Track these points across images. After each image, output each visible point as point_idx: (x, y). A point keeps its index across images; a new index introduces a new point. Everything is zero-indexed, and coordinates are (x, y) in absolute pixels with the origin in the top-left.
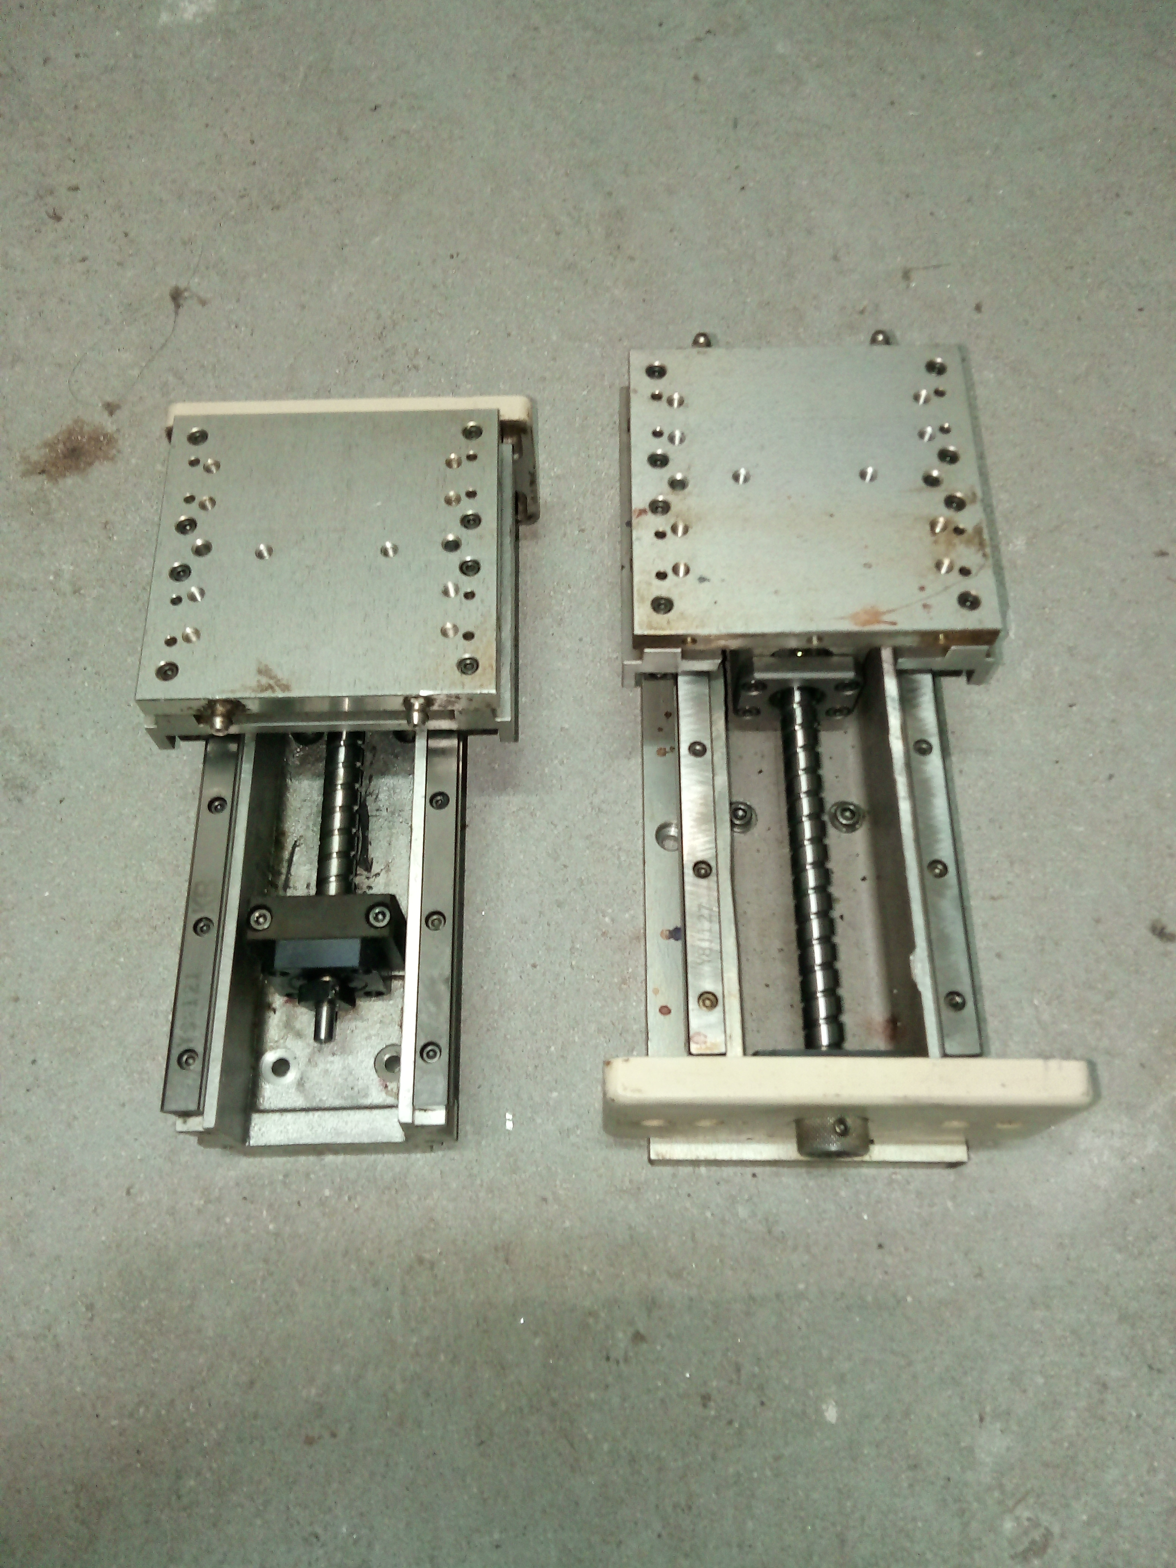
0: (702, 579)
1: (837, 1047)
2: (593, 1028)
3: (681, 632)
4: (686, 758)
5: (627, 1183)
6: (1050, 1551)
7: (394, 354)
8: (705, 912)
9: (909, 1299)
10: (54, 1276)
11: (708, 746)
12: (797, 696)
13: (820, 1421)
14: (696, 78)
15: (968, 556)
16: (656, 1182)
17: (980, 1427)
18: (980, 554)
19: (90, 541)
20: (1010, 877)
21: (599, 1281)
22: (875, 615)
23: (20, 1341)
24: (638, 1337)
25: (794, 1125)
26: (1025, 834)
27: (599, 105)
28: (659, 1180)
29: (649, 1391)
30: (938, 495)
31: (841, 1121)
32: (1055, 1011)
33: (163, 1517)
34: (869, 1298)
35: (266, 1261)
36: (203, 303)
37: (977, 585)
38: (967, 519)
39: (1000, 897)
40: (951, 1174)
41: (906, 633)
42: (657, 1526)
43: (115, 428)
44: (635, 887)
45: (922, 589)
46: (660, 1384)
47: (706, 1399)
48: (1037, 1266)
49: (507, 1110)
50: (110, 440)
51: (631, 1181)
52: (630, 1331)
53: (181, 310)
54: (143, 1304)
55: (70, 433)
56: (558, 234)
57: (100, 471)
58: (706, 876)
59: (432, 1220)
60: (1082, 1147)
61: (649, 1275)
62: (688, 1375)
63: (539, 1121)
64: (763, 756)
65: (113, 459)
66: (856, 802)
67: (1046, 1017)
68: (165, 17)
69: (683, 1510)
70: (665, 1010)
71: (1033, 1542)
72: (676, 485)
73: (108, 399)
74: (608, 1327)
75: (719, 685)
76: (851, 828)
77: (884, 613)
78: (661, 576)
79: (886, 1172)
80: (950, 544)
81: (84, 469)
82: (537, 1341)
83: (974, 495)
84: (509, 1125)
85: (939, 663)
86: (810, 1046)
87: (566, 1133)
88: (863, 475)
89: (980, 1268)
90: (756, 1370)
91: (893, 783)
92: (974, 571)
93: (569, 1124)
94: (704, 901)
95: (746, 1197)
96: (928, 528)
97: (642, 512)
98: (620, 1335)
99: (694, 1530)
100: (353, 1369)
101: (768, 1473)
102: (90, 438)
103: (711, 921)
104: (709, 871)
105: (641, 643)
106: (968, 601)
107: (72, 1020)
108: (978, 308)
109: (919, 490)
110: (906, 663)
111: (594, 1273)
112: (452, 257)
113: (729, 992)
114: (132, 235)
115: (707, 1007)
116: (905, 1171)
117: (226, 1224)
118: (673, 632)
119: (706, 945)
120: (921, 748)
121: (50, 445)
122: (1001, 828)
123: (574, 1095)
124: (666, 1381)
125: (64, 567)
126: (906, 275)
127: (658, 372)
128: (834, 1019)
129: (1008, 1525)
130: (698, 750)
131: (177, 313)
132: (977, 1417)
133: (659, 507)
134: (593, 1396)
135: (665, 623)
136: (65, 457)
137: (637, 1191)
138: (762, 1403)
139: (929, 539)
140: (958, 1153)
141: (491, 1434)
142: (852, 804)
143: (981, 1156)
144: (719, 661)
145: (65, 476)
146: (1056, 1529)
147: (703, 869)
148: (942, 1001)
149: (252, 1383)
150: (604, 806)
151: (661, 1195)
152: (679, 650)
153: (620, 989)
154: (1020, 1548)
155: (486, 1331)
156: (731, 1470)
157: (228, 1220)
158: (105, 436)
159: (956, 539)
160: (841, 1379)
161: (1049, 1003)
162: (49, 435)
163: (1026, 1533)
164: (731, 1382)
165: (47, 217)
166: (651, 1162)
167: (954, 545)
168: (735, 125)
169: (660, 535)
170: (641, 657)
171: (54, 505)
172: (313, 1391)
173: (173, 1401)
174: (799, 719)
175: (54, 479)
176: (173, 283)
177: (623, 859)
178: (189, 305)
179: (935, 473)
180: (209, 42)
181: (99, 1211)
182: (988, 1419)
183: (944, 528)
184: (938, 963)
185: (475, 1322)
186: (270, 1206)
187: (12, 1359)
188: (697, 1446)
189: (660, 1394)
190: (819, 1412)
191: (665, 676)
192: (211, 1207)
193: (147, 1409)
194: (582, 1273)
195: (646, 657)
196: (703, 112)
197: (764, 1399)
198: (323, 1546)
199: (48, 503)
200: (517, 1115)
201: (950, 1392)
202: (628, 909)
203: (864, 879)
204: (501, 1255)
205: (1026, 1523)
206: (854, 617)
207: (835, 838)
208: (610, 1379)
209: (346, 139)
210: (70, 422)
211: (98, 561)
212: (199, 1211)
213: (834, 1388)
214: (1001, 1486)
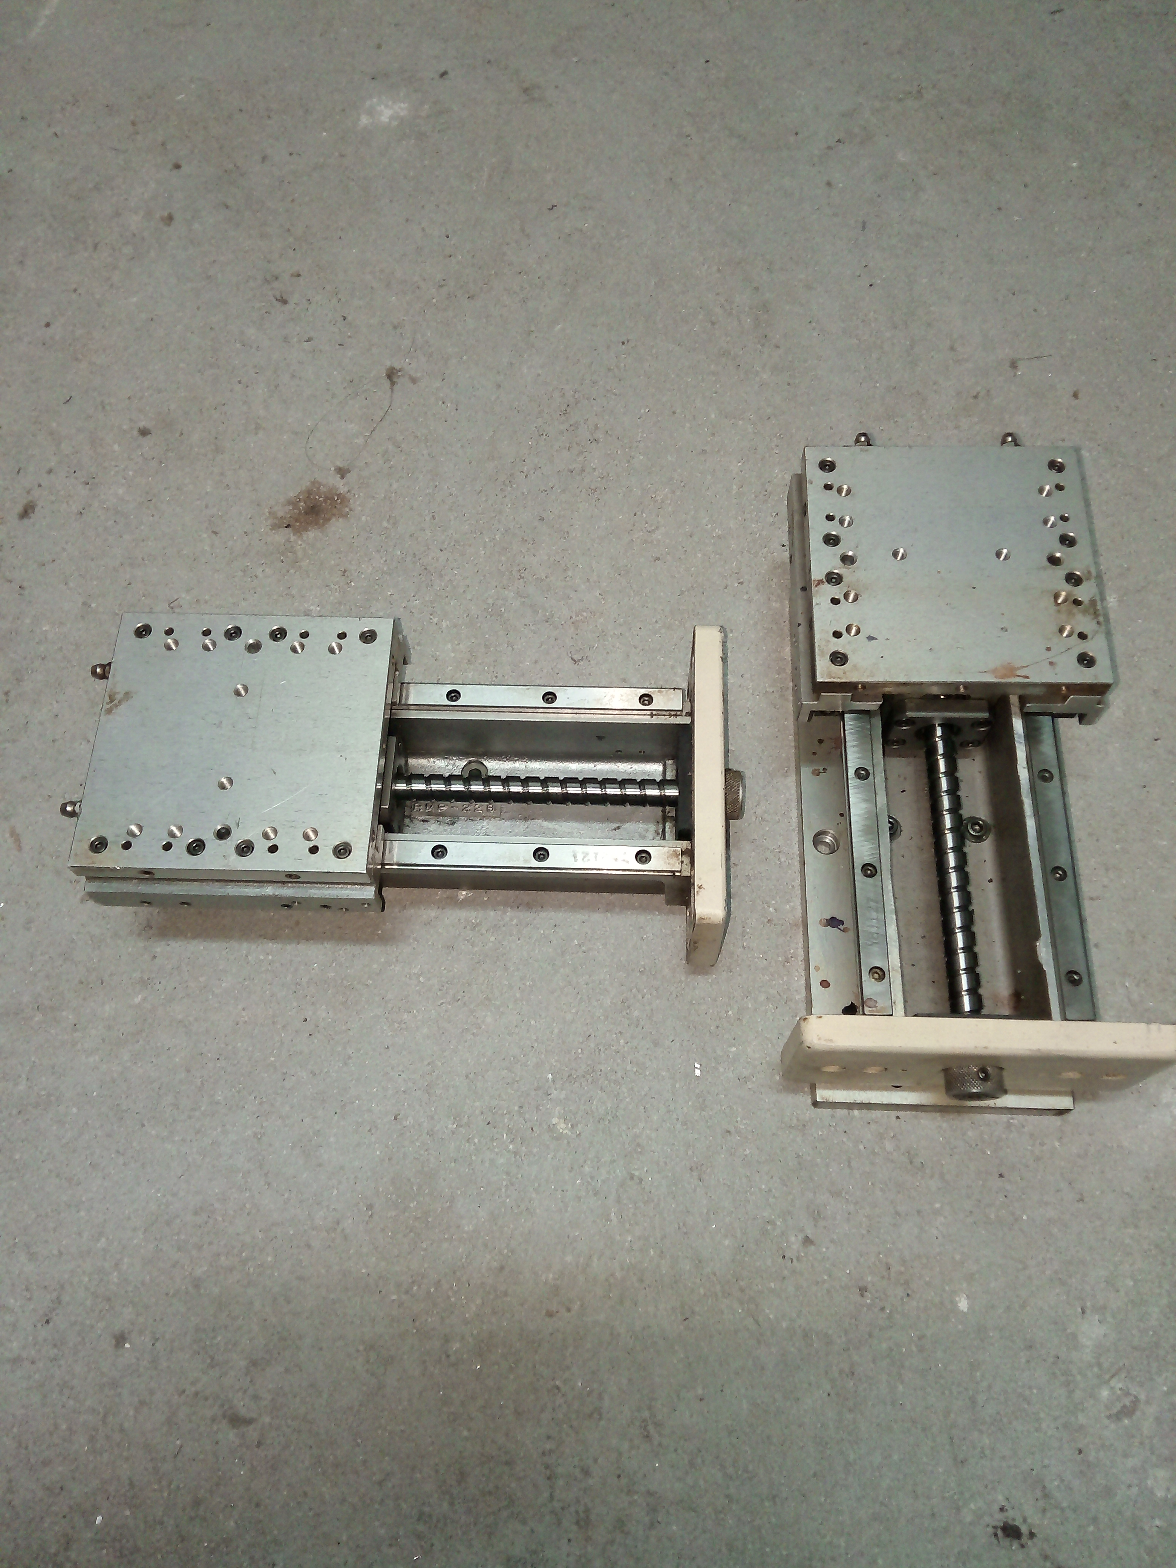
0: (870, 638)
1: (977, 1011)
2: (762, 998)
3: (854, 679)
4: (853, 782)
5: (795, 1121)
6: (1138, 1413)
7: (577, 428)
8: (872, 904)
9: (1025, 1217)
10: (340, 1182)
11: (871, 771)
12: (939, 732)
13: (955, 1309)
14: (829, 184)
15: (1085, 623)
16: (818, 1120)
17: (1083, 1318)
18: (1095, 622)
19: (332, 586)
20: (1106, 881)
21: (774, 1197)
22: (1011, 670)
23: (314, 1232)
24: (807, 1241)
25: (942, 1075)
26: (1118, 846)
27: (745, 208)
28: (820, 1119)
29: (817, 1283)
30: (1060, 573)
31: (983, 1070)
32: (1143, 992)
34: (993, 1216)
35: (508, 1174)
36: (414, 381)
37: (1091, 648)
38: (1083, 593)
39: (1098, 898)
40: (1057, 1120)
41: (1035, 685)
42: (828, 1387)
43: (346, 489)
44: (793, 884)
45: (1048, 649)
46: (826, 1277)
47: (863, 1290)
48: (1127, 1194)
49: (696, 1061)
50: (343, 499)
51: (798, 1120)
52: (801, 1237)
53: (396, 387)
54: (412, 1205)
55: (309, 492)
56: (713, 323)
57: (337, 526)
58: (871, 876)
59: (638, 1145)
60: (1164, 1101)
61: (815, 1193)
62: (848, 1272)
63: (721, 1070)
64: (905, 779)
65: (345, 516)
66: (983, 818)
67: (1135, 996)
68: (364, 120)
69: (847, 1376)
70: (824, 983)
71: (1124, 1406)
72: (846, 559)
73: (339, 464)
74: (783, 1233)
75: (877, 722)
76: (979, 839)
77: (1018, 669)
78: (837, 635)
79: (1005, 1118)
80: (1070, 613)
81: (323, 525)
82: (727, 1242)
83: (1089, 572)
84: (698, 1073)
85: (1057, 707)
86: (956, 1010)
87: (743, 1080)
88: (998, 554)
89: (1082, 1194)
90: (903, 1269)
91: (1020, 804)
92: (1090, 637)
93: (746, 1073)
94: (872, 895)
95: (892, 1135)
96: (1053, 599)
97: (820, 582)
98: (793, 1239)
99: (856, 1391)
100: (582, 1260)
101: (914, 1349)
102: (326, 498)
103: (877, 911)
104: (874, 873)
105: (819, 688)
106: (1086, 660)
107: (342, 980)
108: (1075, 395)
109: (1045, 568)
110: (1031, 707)
111: (770, 1190)
112: (623, 343)
113: (892, 968)
114: (349, 318)
115: (876, 979)
116: (1021, 1118)
117: (475, 1144)
118: (848, 680)
119: (874, 930)
120: (1042, 776)
121: (294, 503)
122: (1097, 840)
123: (749, 1050)
124: (830, 1276)
125: (312, 608)
126: (1014, 365)
127: (827, 466)
128: (973, 990)
129: (1105, 1393)
130: (863, 774)
131: (392, 389)
132: (1080, 1310)
133: (833, 579)
134: (772, 1285)
135: (841, 674)
136: (306, 513)
137: (803, 1127)
138: (908, 1295)
139: (1053, 609)
140: (1064, 1102)
141: (693, 1312)
142: (980, 819)
143: (1083, 1107)
144: (881, 703)
145: (307, 530)
146: (1142, 1397)
147: (870, 870)
148: (1063, 978)
149: (502, 1268)
151: (822, 1132)
152: (850, 694)
153: (784, 965)
154: (1115, 1411)
155: (685, 1233)
156: (884, 1346)
157: (476, 1141)
158: (339, 495)
159: (1075, 609)
160: (970, 1278)
161: (1138, 985)
162: (292, 494)
163: (1118, 1399)
164: (883, 1277)
165: (274, 300)
166: (815, 1104)
167: (1074, 615)
168: (864, 228)
169: (835, 601)
170: (817, 699)
171: (300, 554)
172: (551, 1276)
173: (439, 1281)
174: (941, 751)
175: (298, 532)
176: (388, 364)
177: (783, 860)
178: (402, 382)
179: (1058, 555)
180: (404, 143)
181: (373, 1131)
182: (1088, 1311)
183: (1065, 601)
184: (1059, 948)
185: (676, 1226)
186: (510, 1131)
187: (309, 1246)
188: (857, 1326)
189: (826, 1285)
190: (954, 1304)
191: (832, 713)
192: (463, 1130)
193: (419, 1287)
194: (760, 1189)
195: (821, 698)
196: (835, 215)
197: (909, 1292)
198: (563, 1395)
199: (294, 552)
200: (704, 1065)
201: (1057, 1291)
202: (788, 902)
203: (990, 881)
204: (695, 1174)
205: (1119, 1392)
206: (994, 671)
207: (970, 848)
208: (786, 1272)
209: (528, 236)
210: (308, 483)
211: (340, 603)
212: (453, 1133)
213: (965, 1285)
214: (1099, 1365)
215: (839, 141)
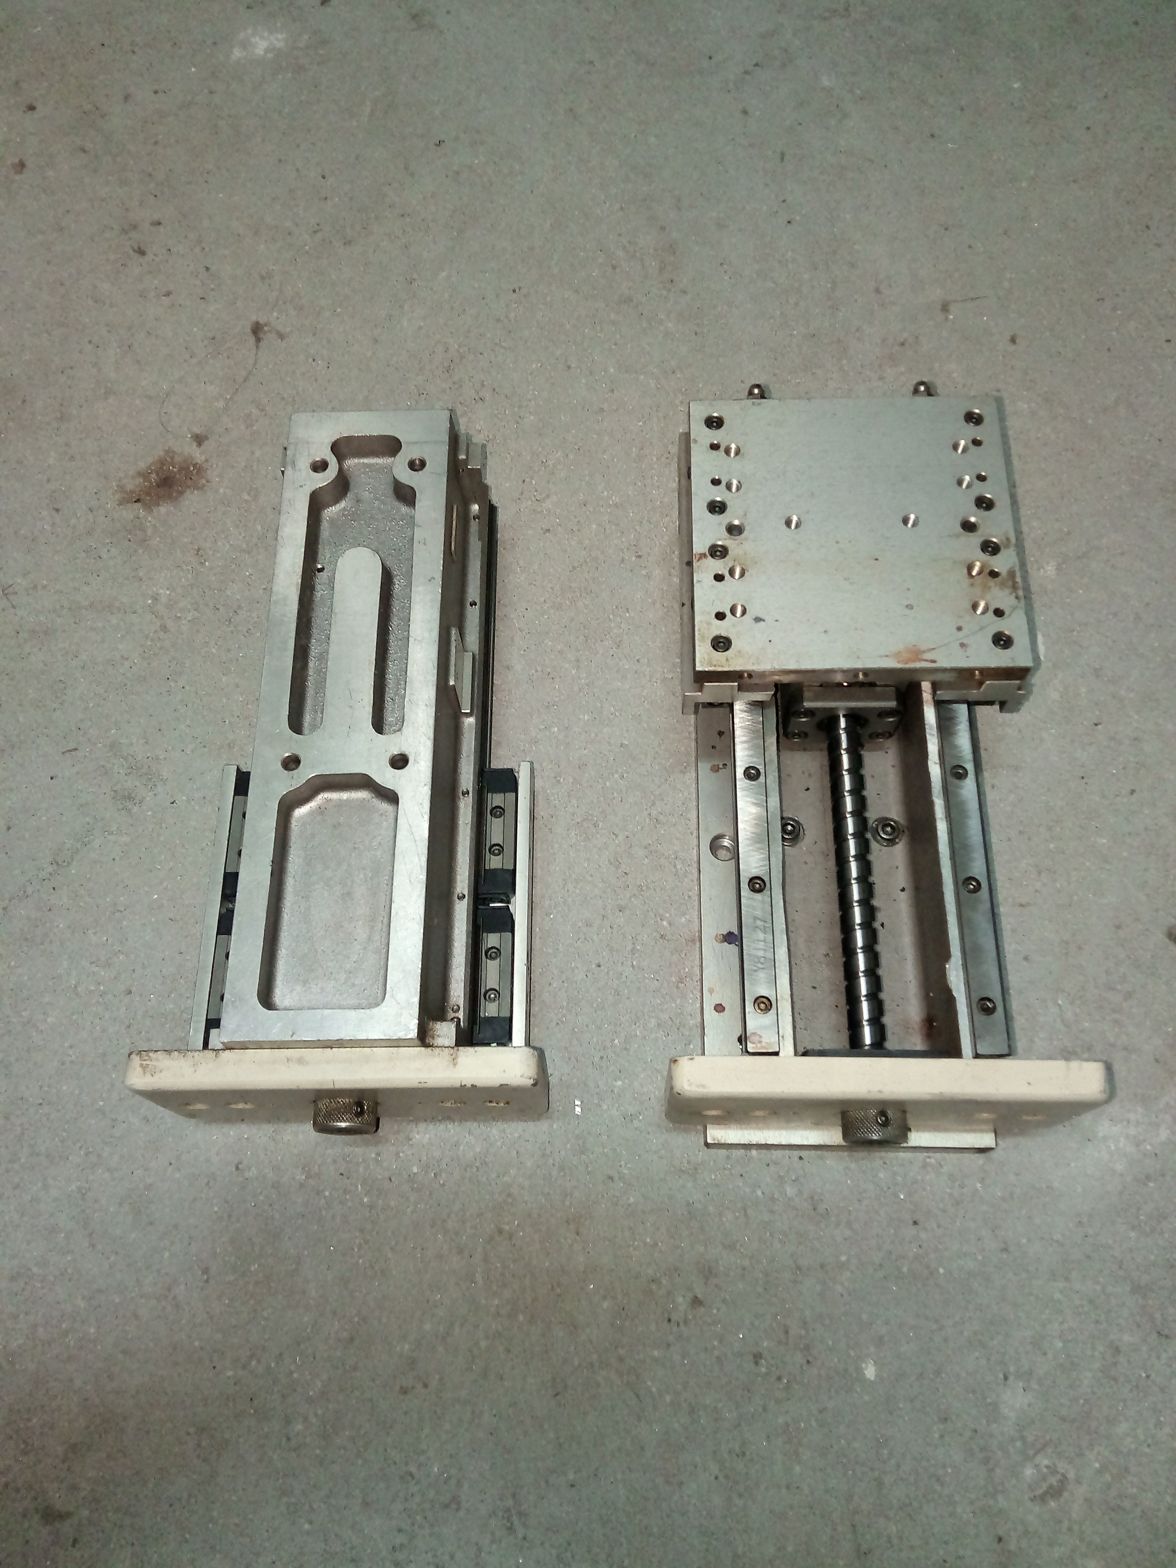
0: (758, 620)
1: (879, 1048)
2: (653, 1023)
3: (738, 668)
4: (742, 782)
5: (686, 1164)
6: (1066, 1494)
7: (460, 386)
8: (759, 923)
9: (941, 1271)
10: (173, 1243)
11: (762, 771)
12: (843, 723)
13: (860, 1378)
14: (745, 112)
15: (1002, 598)
16: (712, 1163)
17: (1005, 1385)
18: (1013, 597)
19: (184, 567)
20: (1038, 885)
21: (661, 1251)
22: (916, 653)
23: (143, 1300)
24: (696, 1302)
25: (840, 1116)
26: (1052, 846)
27: (652, 139)
28: (714, 1161)
29: (706, 1349)
30: (975, 540)
31: (883, 1113)
32: (1078, 1011)
33: (275, 1457)
34: (905, 1269)
35: (362, 1230)
36: (281, 336)
37: (1008, 626)
38: (1002, 563)
39: (1029, 904)
40: (980, 1159)
41: (945, 670)
42: (714, 1468)
43: (203, 458)
44: (690, 893)
45: (959, 629)
46: (716, 1343)
47: (757, 1357)
48: (1057, 1242)
49: (576, 1097)
50: (200, 470)
51: (689, 1162)
52: (689, 1296)
53: (261, 344)
54: (252, 1268)
55: (162, 462)
56: (614, 268)
57: (192, 500)
58: (760, 891)
59: (509, 1195)
60: (1101, 1134)
61: (706, 1246)
62: (741, 1336)
63: (605, 1107)
64: (810, 775)
65: (201, 488)
66: (896, 818)
67: (1069, 1015)
68: (237, 53)
69: (738, 1455)
70: (720, 1008)
71: (1051, 1486)
72: (732, 530)
73: (197, 430)
74: (669, 1293)
75: (772, 713)
76: (891, 842)
77: (924, 652)
78: (720, 616)
79: (920, 1156)
80: (986, 588)
81: (176, 498)
82: (605, 1305)
83: (1008, 539)
84: (578, 1110)
85: (974, 694)
86: (855, 1047)
87: (628, 1118)
88: (905, 521)
89: (1005, 1243)
90: (803, 1332)
91: (931, 804)
92: (1007, 613)
93: (631, 1110)
94: (758, 913)
95: (793, 1178)
96: (966, 571)
97: (703, 556)
98: (680, 1299)
99: (747, 1473)
100: (441, 1329)
101: (814, 1423)
102: (181, 469)
103: (765, 932)
104: (763, 885)
105: (702, 678)
106: (1002, 641)
107: (182, 1012)
108: (1013, 340)
109: (958, 536)
110: (943, 695)
111: (656, 1244)
112: (514, 291)
113: (782, 996)
114: (213, 268)
115: (762, 1010)
116: (938, 1155)
117: (325, 1197)
118: (731, 669)
119: (761, 953)
120: (956, 773)
121: (144, 475)
122: (1029, 839)
123: (636, 1083)
124: (721, 1342)
125: (161, 591)
126: (945, 308)
127: (714, 423)
128: (876, 1021)
129: (1029, 1472)
130: (752, 774)
131: (257, 347)
132: (1001, 1376)
133: (718, 552)
134: (656, 1353)
135: (723, 660)
136: (158, 486)
137: (694, 1170)
138: (808, 1362)
139: (967, 581)
140: (986, 1140)
141: (566, 1387)
142: (892, 820)
143: (1007, 1143)
144: (773, 693)
145: (158, 505)
146: (1071, 1475)
147: (758, 884)
148: (974, 1005)
149: (352, 1339)
150: (661, 817)
151: (716, 1175)
152: (736, 684)
153: (677, 987)
154: (1040, 1492)
155: (559, 1295)
156: (781, 1420)
157: (327, 1194)
158: (195, 465)
159: (992, 582)
160: (880, 1341)
161: (1072, 1003)
162: (142, 465)
163: (1044, 1478)
164: (780, 1342)
165: (131, 252)
166: (707, 1145)
167: (990, 588)
168: (782, 159)
169: (719, 578)
170: (701, 690)
171: (149, 532)
172: (407, 1346)
173: (281, 1355)
174: (844, 745)
175: (148, 507)
176: (254, 318)
177: (679, 867)
178: (269, 338)
179: (973, 519)
180: (280, 76)
181: (211, 1184)
182: (1011, 1378)
183: (979, 573)
184: (971, 971)
185: (550, 1287)
186: (364, 1182)
187: (136, 1317)
188: (750, 1398)
189: (716, 1353)
190: (860, 1371)
191: (721, 705)
192: (312, 1182)
193: (259, 1361)
194: (645, 1244)
195: (705, 689)
196: (752, 145)
197: (810, 1359)
198: (417, 1483)
199: (144, 530)
200: (585, 1101)
201: (977, 1354)
202: (684, 914)
203: (903, 890)
204: (572, 1227)
205: (1045, 1470)
206: (897, 655)
207: (878, 853)
208: (671, 1338)
209: (412, 175)
210: (162, 453)
211: (192, 585)
212: (301, 1185)
213: (872, 1349)
214: (1023, 1438)
215: (757, 65)
